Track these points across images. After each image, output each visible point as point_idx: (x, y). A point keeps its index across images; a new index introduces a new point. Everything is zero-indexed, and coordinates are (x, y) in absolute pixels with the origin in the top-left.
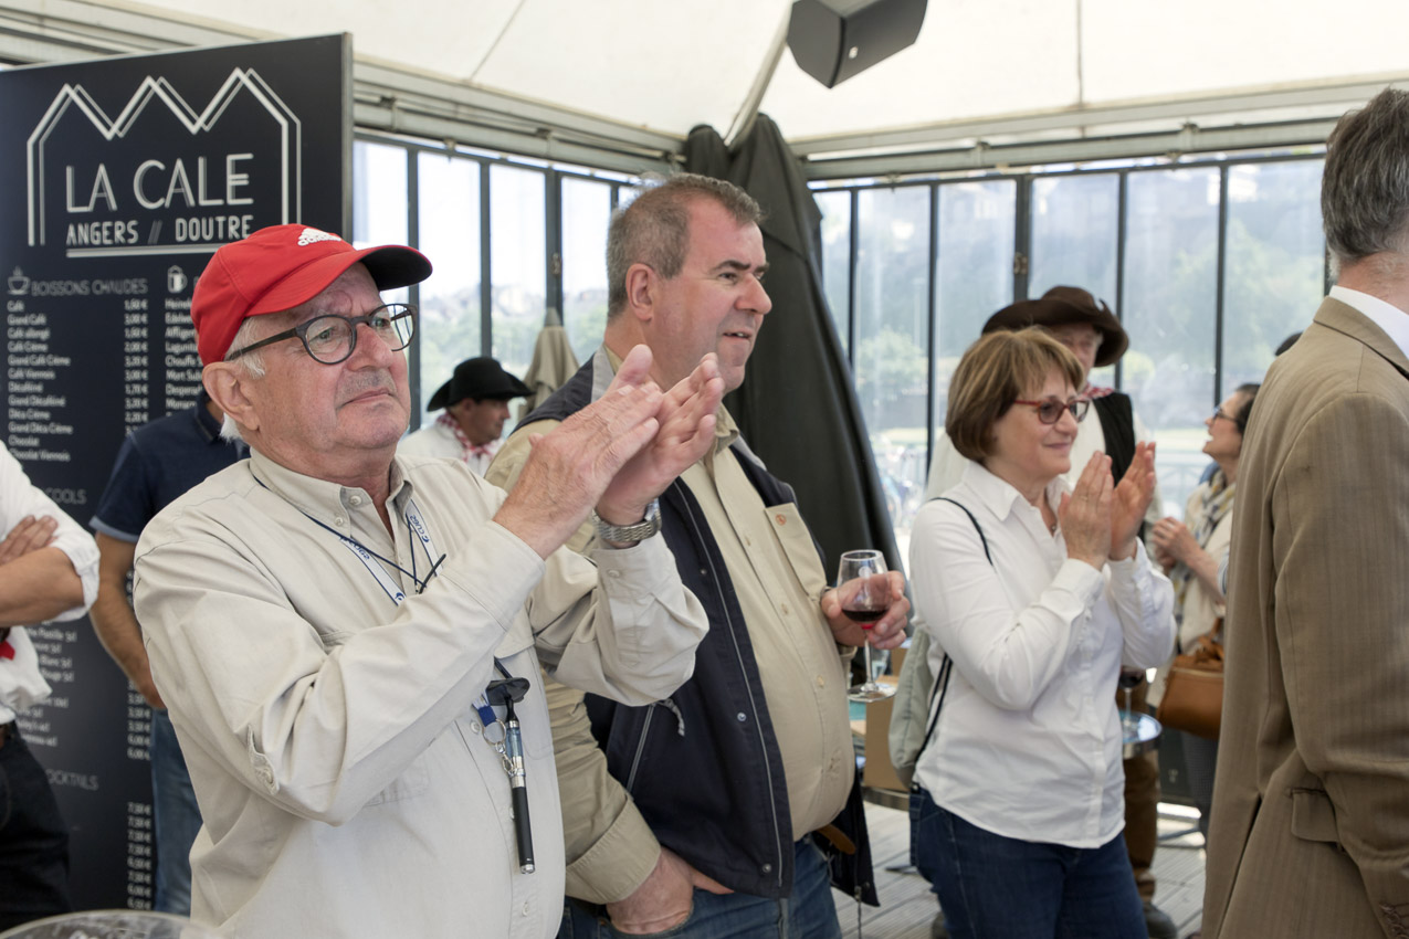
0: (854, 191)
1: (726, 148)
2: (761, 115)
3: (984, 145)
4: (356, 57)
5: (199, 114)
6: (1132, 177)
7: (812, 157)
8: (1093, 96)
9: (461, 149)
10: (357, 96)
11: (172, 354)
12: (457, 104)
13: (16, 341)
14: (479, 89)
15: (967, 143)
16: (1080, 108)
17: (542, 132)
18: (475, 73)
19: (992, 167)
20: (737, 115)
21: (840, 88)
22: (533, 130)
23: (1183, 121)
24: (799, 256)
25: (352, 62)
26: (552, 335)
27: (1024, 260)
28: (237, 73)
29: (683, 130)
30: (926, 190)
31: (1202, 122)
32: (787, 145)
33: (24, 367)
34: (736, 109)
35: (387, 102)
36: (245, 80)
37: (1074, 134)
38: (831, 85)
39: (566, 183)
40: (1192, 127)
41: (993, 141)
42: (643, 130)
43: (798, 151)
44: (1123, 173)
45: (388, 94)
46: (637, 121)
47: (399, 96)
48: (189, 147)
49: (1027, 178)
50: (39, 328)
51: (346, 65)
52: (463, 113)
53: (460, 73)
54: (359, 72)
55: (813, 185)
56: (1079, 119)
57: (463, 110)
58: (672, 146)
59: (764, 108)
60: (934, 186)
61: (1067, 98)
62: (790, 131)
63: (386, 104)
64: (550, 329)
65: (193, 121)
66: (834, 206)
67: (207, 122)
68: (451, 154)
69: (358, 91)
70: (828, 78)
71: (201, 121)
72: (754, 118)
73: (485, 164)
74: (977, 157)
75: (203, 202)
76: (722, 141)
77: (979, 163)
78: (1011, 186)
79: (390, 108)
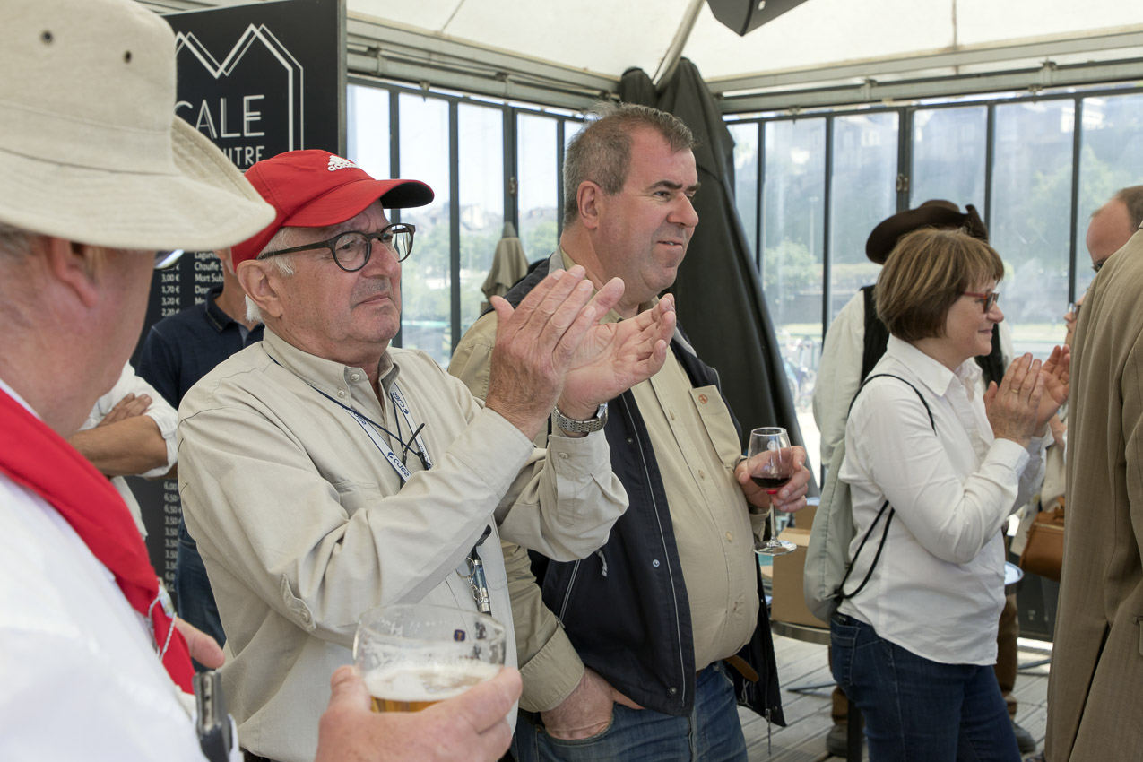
0: (761, 122)
1: (654, 87)
2: (683, 59)
3: (872, 83)
4: (349, 15)
5: (221, 63)
6: (999, 108)
7: (726, 94)
8: (966, 40)
9: (432, 90)
10: (349, 46)
11: (199, 260)
12: (431, 52)
14: (449, 40)
15: (858, 81)
16: (955, 50)
17: (501, 75)
18: (445, 26)
19: (880, 101)
20: (663, 60)
21: (749, 36)
22: (493, 74)
23: (1044, 59)
24: (715, 177)
25: (346, 18)
26: (509, 244)
27: (906, 180)
28: (252, 27)
29: (617, 72)
30: (822, 121)
31: (1060, 60)
32: (705, 84)
34: (662, 55)
35: (373, 52)
36: (258, 33)
37: (949, 72)
38: (742, 33)
39: (521, 118)
40: (1051, 64)
41: (879, 79)
42: (584, 73)
43: (714, 89)
44: (991, 105)
45: (374, 45)
46: (579, 65)
47: (383, 46)
49: (908, 110)
51: (341, 21)
52: (435, 60)
53: (433, 26)
54: (351, 27)
55: (726, 118)
56: (954, 59)
57: (435, 57)
58: (608, 86)
59: (686, 53)
60: (829, 117)
61: (944, 42)
62: (707, 73)
63: (373, 53)
64: (507, 239)
65: (216, 69)
66: (744, 135)
67: (227, 69)
68: (425, 94)
69: (350, 43)
70: (740, 29)
71: (222, 68)
72: (678, 61)
73: (453, 103)
74: (866, 93)
75: (224, 135)
76: (651, 81)
77: (868, 98)
78: (895, 117)
79: (375, 57)
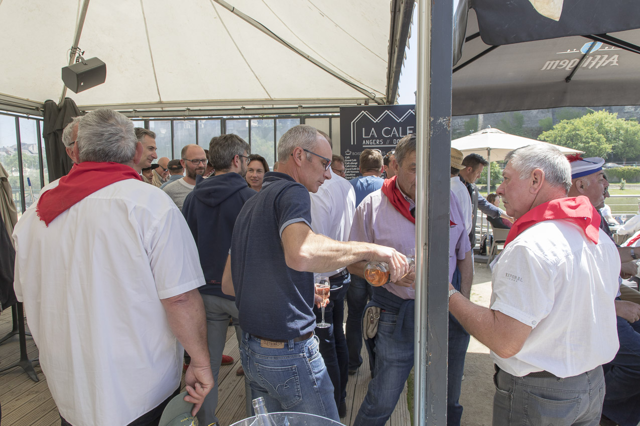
13: (347, 165)
33: (350, 170)
48: (398, 125)
50: (355, 162)
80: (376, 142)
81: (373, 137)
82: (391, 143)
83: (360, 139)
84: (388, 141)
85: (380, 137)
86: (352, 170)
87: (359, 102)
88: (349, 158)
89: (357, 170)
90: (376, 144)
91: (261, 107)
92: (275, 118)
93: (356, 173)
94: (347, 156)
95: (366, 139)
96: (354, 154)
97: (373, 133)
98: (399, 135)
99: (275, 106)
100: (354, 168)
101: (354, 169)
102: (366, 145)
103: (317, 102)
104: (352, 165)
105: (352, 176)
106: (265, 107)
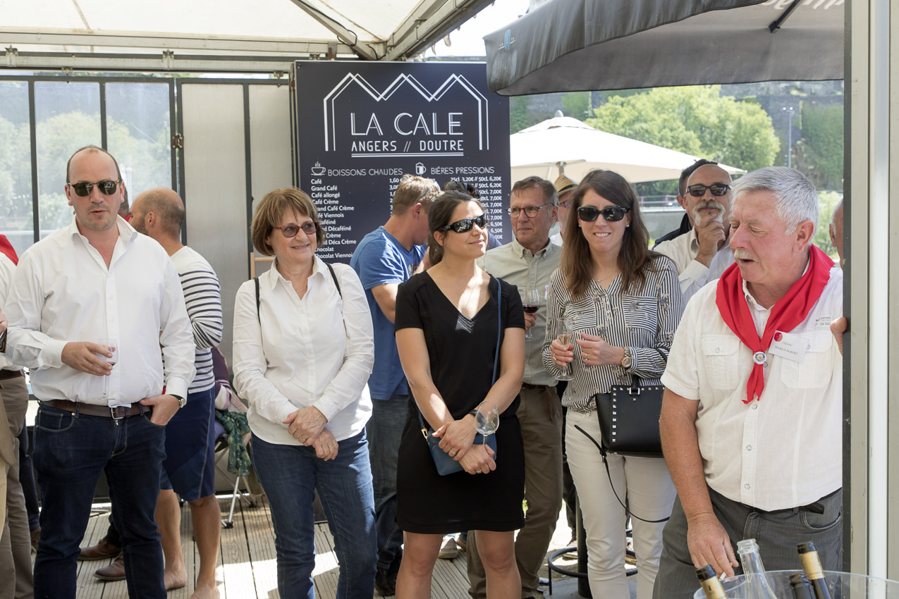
80: (380, 146)
81: (373, 135)
82: (415, 148)
83: (344, 139)
84: (408, 144)
85: (390, 134)
86: (327, 211)
87: (315, 49)
88: (319, 182)
89: (338, 212)
90: (382, 152)
91: (60, 49)
92: (102, 81)
93: (337, 219)
94: (316, 178)
95: (358, 139)
96: (331, 173)
97: (373, 124)
98: (431, 131)
99: (97, 50)
100: (332, 205)
101: (332, 209)
102: (358, 152)
103: (211, 44)
104: (328, 199)
105: (327, 226)
106: (71, 49)
